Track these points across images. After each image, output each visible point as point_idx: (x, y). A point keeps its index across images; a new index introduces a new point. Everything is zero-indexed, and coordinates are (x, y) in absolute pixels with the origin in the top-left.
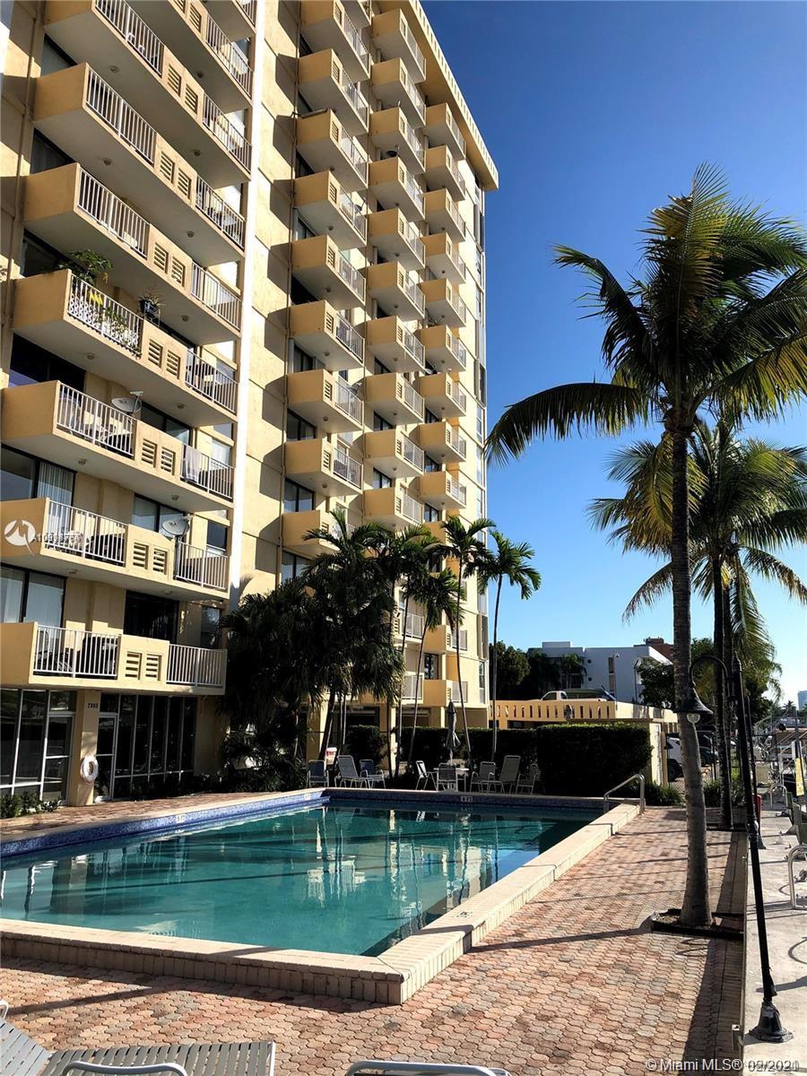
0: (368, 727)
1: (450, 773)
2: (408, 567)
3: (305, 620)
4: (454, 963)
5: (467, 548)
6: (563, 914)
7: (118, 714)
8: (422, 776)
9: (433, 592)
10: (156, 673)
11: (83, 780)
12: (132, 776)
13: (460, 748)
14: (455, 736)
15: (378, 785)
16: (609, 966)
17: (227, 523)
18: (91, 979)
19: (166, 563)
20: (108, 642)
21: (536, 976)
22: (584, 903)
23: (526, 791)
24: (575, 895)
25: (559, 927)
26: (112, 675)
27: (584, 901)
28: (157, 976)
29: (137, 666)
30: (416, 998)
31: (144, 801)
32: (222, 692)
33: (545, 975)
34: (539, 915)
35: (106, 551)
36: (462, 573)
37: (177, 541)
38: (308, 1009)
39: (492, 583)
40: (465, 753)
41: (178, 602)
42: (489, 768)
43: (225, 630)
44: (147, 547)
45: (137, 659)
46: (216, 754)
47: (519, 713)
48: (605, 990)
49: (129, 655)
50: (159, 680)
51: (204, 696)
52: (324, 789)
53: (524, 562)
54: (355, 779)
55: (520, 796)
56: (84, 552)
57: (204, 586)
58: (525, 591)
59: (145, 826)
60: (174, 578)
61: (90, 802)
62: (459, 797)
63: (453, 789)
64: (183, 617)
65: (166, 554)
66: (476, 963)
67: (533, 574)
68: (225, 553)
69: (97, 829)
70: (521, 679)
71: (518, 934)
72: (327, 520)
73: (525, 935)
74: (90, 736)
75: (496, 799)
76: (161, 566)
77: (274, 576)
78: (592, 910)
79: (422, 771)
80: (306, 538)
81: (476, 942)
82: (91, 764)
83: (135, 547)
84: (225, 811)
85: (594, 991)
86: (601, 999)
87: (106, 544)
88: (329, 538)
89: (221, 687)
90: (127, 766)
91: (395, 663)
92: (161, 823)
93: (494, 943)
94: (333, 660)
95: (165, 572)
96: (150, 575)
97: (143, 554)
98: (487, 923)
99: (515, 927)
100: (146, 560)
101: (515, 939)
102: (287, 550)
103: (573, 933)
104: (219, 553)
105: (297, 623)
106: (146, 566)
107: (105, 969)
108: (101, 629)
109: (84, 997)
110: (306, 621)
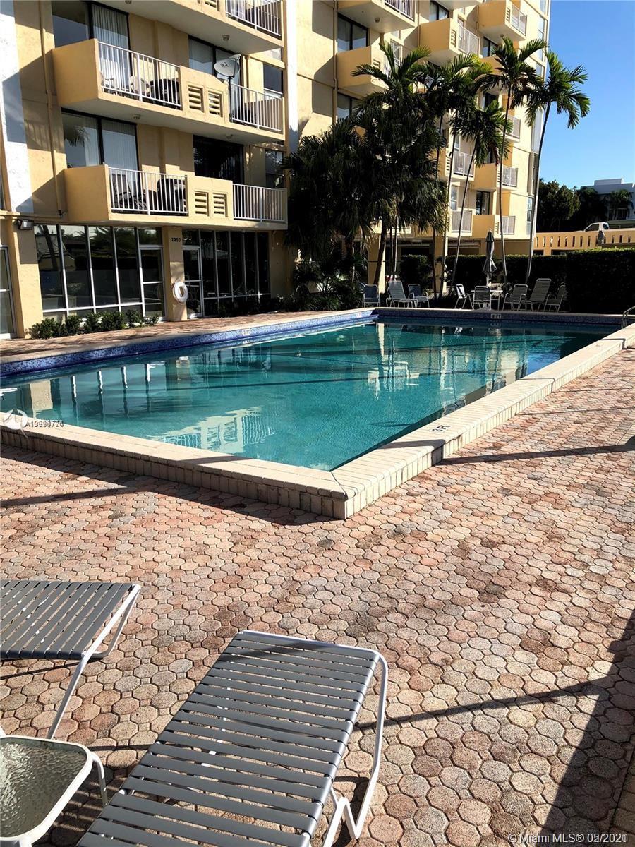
0: (416, 256)
1: (485, 294)
2: (454, 102)
3: (355, 158)
4: (418, 476)
5: (517, 76)
6: (549, 427)
7: (200, 247)
8: (460, 297)
9: (479, 126)
10: (223, 210)
11: (176, 301)
12: (218, 298)
13: (497, 272)
14: (492, 262)
15: (424, 305)
16: (580, 486)
17: (282, 65)
18: (81, 476)
19: (221, 105)
20: (176, 182)
21: (497, 495)
22: (575, 416)
23: (553, 309)
24: (568, 408)
25: (541, 441)
26: (184, 212)
27: (576, 414)
28: (138, 476)
29: (205, 204)
30: (364, 513)
31: (228, 318)
32: (285, 227)
33: (507, 492)
34: (524, 428)
35: (166, 95)
36: (510, 105)
37: (229, 83)
38: (254, 518)
39: (540, 114)
40: (502, 277)
41: (242, 146)
42: (521, 290)
43: (287, 171)
44: (201, 89)
45: (205, 198)
46: (288, 280)
47: (563, 244)
48: (567, 514)
49: (196, 194)
50: (226, 216)
51: (273, 231)
52: (374, 308)
53: (576, 87)
54: (403, 300)
55: (546, 313)
56: (141, 96)
57: (261, 128)
58: (572, 120)
59: (217, 338)
60: (231, 121)
61: (185, 317)
62: (489, 314)
63: (487, 308)
64: (248, 160)
65: (220, 97)
66: (440, 477)
67: (581, 100)
68: (282, 96)
69: (173, 340)
70: (571, 215)
71: (495, 447)
72: (377, 56)
73: (502, 448)
74: (177, 265)
75: (523, 315)
76: (217, 109)
77: (331, 118)
78: (581, 423)
79: (461, 293)
80: (356, 74)
81: (448, 453)
82: (181, 288)
83: (190, 90)
84: (286, 327)
85: (555, 514)
86: (560, 524)
87: (165, 88)
88: (378, 74)
89: (284, 223)
90: (214, 290)
91: (440, 196)
92: (228, 336)
93: (467, 455)
94: (380, 196)
95: (221, 114)
96: (205, 117)
97: (198, 97)
98: (464, 436)
99: (494, 440)
100: (202, 103)
101: (490, 453)
102: (341, 92)
103: (553, 448)
104: (277, 97)
105: (347, 161)
106: (202, 109)
107: (99, 466)
108: (173, 172)
109: (65, 493)
110: (356, 160)
